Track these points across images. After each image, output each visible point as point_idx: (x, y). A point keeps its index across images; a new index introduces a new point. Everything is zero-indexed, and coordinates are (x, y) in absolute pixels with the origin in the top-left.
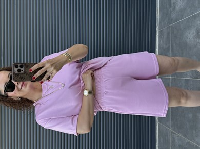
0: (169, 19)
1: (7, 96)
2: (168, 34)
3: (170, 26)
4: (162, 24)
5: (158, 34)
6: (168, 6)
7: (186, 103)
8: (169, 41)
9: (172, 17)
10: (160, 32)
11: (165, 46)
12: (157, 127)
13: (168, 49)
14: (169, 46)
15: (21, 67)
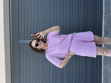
0: (109, 11)
1: (37, 48)
2: (109, 19)
3: (109, 15)
4: (106, 13)
5: (103, 18)
6: (109, 4)
8: (109, 22)
10: (105, 17)
11: (107, 25)
14: (109, 25)
15: (33, 34)
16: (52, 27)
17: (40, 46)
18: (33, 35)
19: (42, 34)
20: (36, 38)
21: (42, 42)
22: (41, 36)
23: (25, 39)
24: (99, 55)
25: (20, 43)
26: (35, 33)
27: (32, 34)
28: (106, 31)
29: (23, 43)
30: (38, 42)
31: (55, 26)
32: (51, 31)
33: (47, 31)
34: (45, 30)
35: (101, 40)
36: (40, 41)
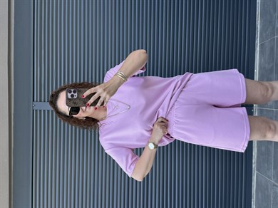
0: (274, 28)
2: (272, 49)
3: (274, 39)
4: (264, 35)
5: (258, 49)
6: (272, 10)
8: (273, 59)
10: (262, 46)
11: (267, 66)
12: (254, 178)
13: (271, 70)
14: (273, 66)
15: (74, 92)
18: (72, 96)
25: (36, 110)
27: (70, 92)
29: (44, 111)
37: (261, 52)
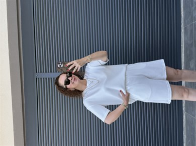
0: (192, 17)
2: (192, 31)
3: (193, 24)
4: (186, 21)
5: (183, 31)
6: (190, 5)
7: (188, 97)
8: (193, 37)
9: (194, 15)
10: (185, 29)
11: (189, 42)
12: (184, 117)
14: (193, 42)
15: (61, 64)
16: (93, 52)
17: (73, 83)
18: (60, 66)
19: (76, 64)
20: (65, 71)
21: (76, 77)
22: (75, 67)
23: (46, 72)
24: (178, 100)
25: (38, 78)
26: (64, 63)
27: (59, 64)
28: (188, 52)
29: (44, 78)
30: (69, 77)
31: (98, 51)
32: (91, 59)
33: (86, 60)
34: (81, 58)
35: (178, 74)
36: (73, 75)
37: (185, 33)
